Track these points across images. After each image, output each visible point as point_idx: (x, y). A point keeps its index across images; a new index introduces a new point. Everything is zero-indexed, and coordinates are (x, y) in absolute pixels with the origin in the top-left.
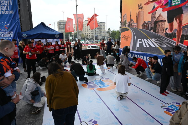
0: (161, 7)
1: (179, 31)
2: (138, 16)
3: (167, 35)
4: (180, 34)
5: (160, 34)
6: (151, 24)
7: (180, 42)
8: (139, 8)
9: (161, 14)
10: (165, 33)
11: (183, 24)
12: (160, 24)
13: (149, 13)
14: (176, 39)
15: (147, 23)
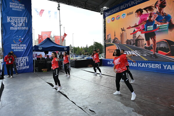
0: (140, 31)
1: (154, 46)
2: (122, 35)
3: (146, 48)
4: (155, 47)
5: (141, 47)
6: (133, 41)
7: (156, 52)
8: (122, 31)
9: (141, 35)
10: (144, 46)
11: (156, 41)
12: (140, 41)
13: (131, 34)
14: (153, 50)
15: (130, 41)
